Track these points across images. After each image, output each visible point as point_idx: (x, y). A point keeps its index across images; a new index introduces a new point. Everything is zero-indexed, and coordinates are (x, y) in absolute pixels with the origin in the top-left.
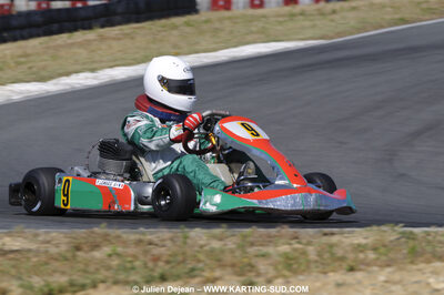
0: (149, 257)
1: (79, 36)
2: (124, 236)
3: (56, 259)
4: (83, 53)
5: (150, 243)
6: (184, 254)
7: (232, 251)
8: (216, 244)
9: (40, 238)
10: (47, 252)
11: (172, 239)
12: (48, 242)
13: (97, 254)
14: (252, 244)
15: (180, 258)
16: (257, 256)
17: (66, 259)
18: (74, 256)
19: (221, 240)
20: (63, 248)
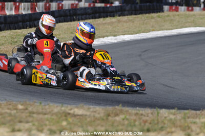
0: (141, 121)
1: (108, 20)
2: (130, 111)
3: (99, 120)
4: (110, 28)
5: (142, 115)
6: (158, 120)
7: (180, 120)
8: (172, 117)
9: (91, 110)
10: (94, 116)
11: (152, 113)
12: (95, 112)
13: (117, 118)
14: (189, 118)
15: (156, 122)
16: (191, 123)
17: (103, 119)
18: (107, 119)
19: (174, 115)
20: (102, 115)
